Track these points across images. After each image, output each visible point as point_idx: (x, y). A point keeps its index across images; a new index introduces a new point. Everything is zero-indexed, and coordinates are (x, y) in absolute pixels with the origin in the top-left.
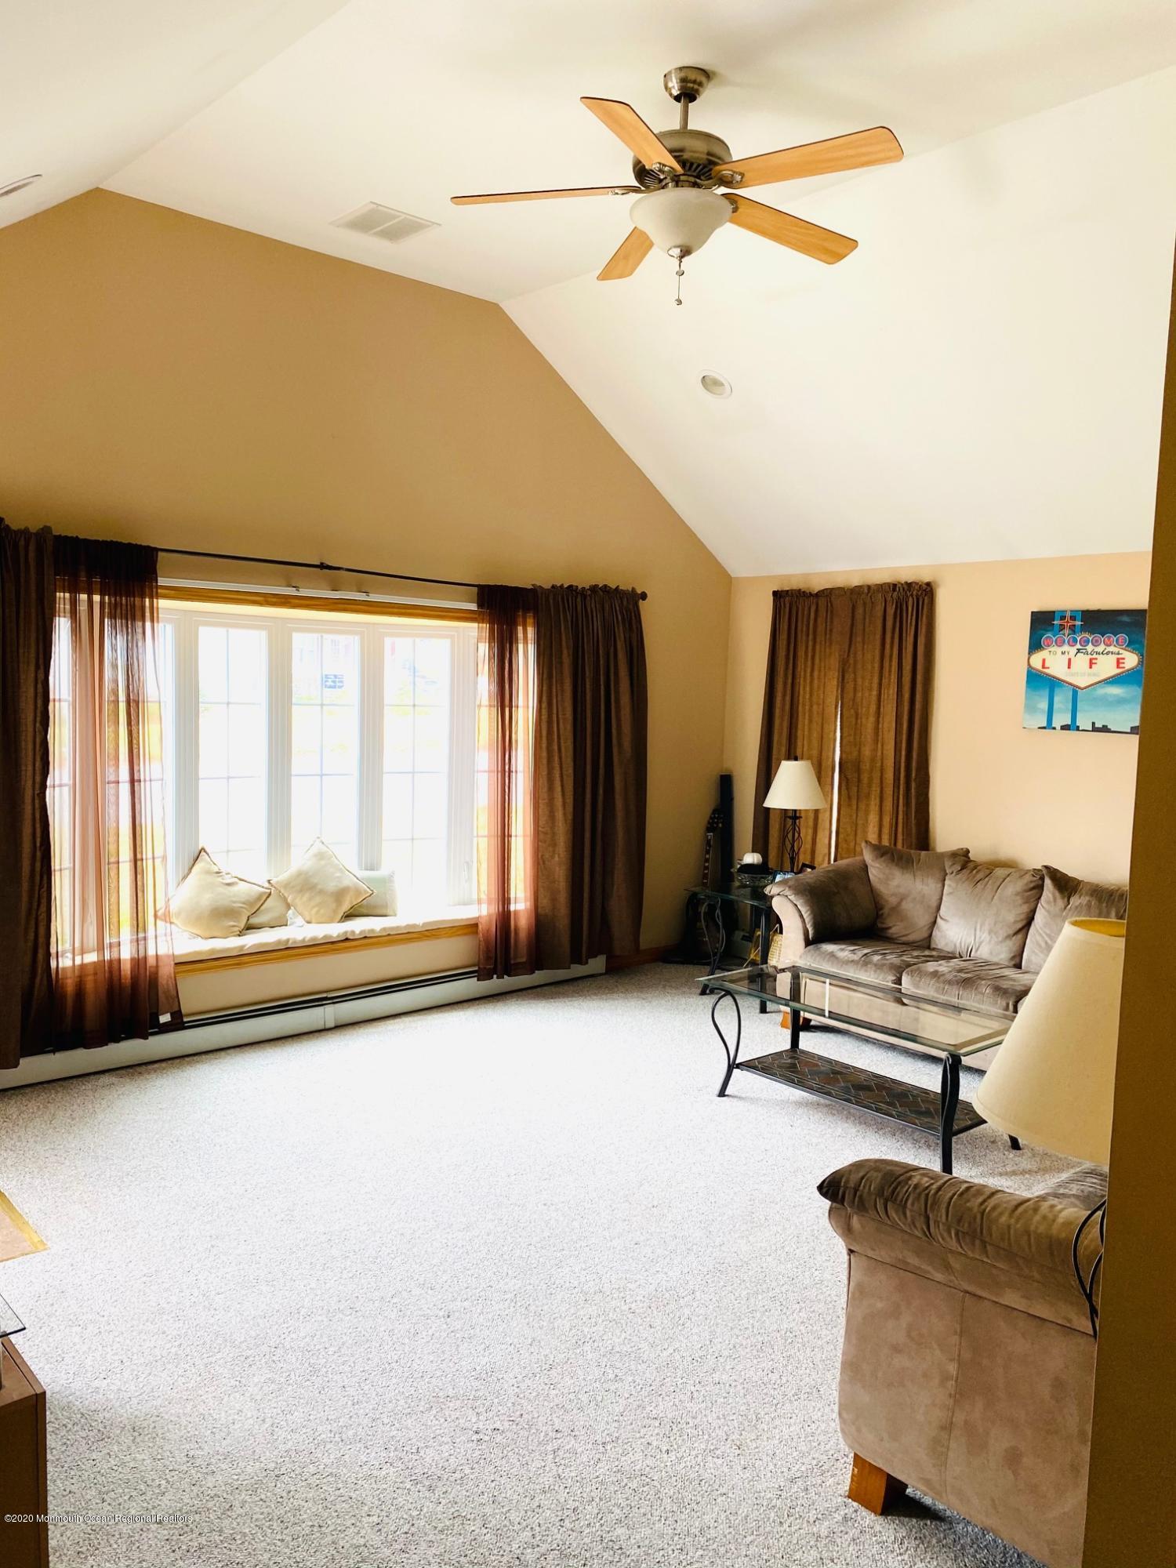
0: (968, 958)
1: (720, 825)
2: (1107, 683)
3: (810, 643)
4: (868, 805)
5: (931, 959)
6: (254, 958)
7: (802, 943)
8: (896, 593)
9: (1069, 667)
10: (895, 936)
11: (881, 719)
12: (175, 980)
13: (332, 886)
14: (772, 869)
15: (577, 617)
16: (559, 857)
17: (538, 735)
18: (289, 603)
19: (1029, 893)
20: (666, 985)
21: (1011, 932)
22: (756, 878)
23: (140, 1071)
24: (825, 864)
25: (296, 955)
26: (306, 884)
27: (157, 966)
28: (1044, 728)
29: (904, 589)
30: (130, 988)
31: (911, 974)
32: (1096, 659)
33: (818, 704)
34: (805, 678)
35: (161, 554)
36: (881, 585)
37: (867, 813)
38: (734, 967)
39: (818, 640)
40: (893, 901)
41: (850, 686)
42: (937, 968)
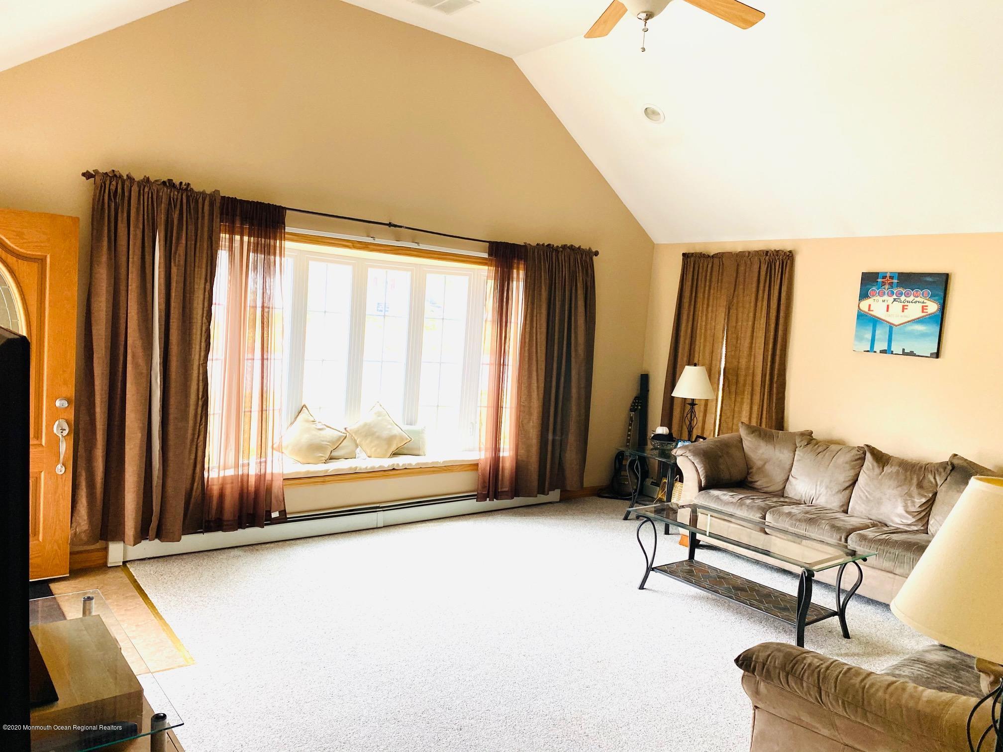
0: (810, 505)
1: (640, 407)
2: (914, 323)
3: (707, 288)
4: (742, 399)
5: (785, 504)
6: (332, 478)
7: (697, 489)
8: (768, 257)
9: (887, 311)
10: (759, 487)
11: (754, 341)
12: (283, 490)
13: (385, 434)
14: (675, 438)
15: (552, 266)
16: (533, 423)
17: (523, 341)
18: (368, 247)
19: (855, 463)
20: (600, 512)
21: (842, 488)
22: (664, 443)
23: (257, 548)
24: (711, 437)
25: (359, 478)
26: (369, 432)
27: (272, 480)
28: (868, 351)
29: (773, 255)
30: (253, 494)
31: (773, 513)
32: (907, 306)
33: (711, 329)
34: (702, 311)
35: (287, 211)
36: (758, 251)
37: (742, 403)
38: (647, 503)
39: (712, 286)
40: (759, 463)
41: (733, 319)
42: (790, 510)
